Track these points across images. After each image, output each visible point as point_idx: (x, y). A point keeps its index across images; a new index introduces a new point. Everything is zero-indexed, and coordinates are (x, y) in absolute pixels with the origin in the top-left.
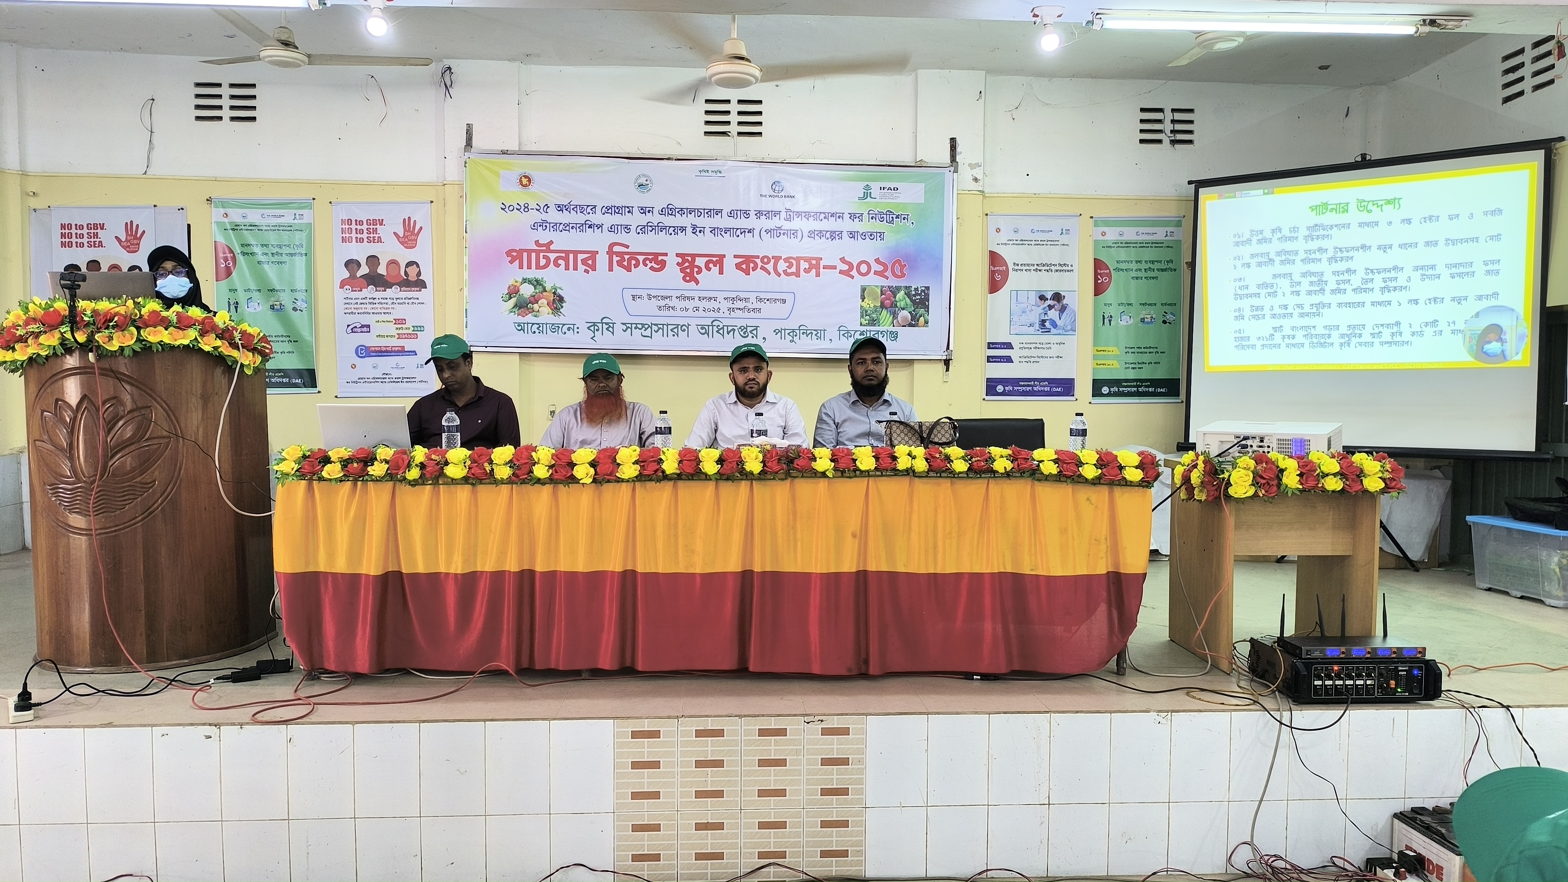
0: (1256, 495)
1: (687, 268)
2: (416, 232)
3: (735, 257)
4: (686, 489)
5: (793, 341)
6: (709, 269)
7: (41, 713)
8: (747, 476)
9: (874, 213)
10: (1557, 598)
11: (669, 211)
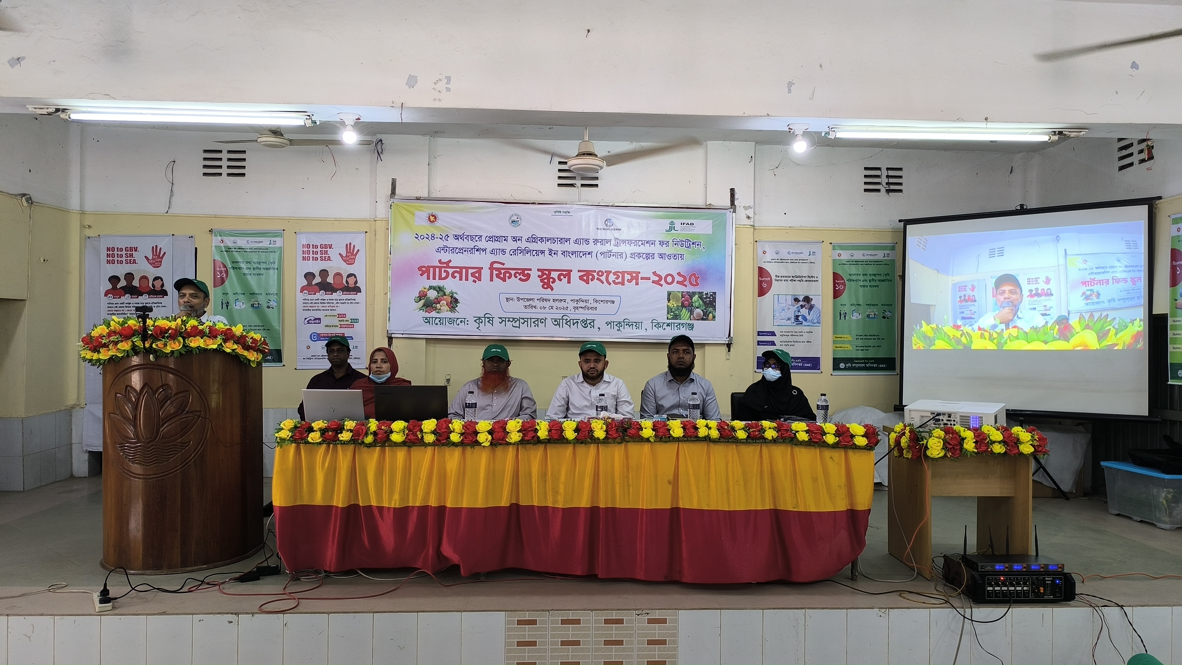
0: (945, 456)
1: (545, 279)
2: (354, 253)
3: (579, 271)
4: (553, 451)
5: (619, 330)
6: (560, 280)
7: (116, 605)
8: (595, 441)
9: (676, 240)
10: (1165, 522)
11: (533, 239)
